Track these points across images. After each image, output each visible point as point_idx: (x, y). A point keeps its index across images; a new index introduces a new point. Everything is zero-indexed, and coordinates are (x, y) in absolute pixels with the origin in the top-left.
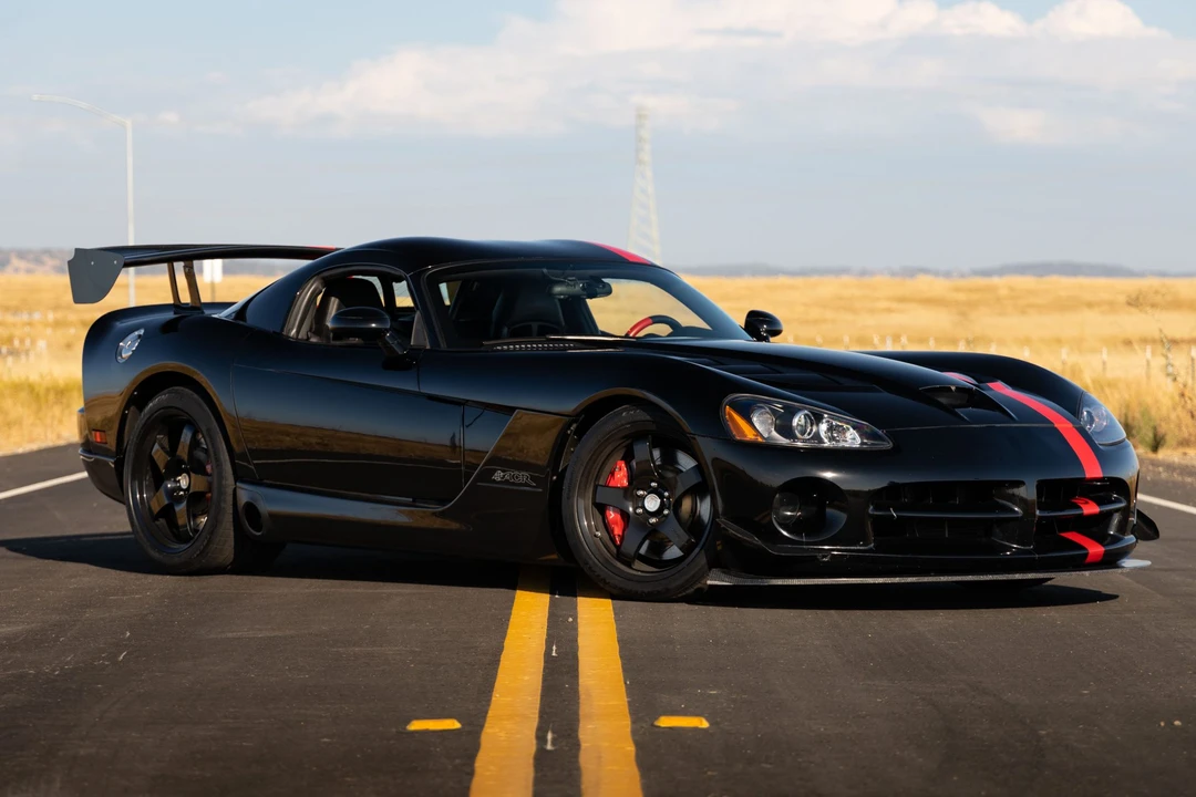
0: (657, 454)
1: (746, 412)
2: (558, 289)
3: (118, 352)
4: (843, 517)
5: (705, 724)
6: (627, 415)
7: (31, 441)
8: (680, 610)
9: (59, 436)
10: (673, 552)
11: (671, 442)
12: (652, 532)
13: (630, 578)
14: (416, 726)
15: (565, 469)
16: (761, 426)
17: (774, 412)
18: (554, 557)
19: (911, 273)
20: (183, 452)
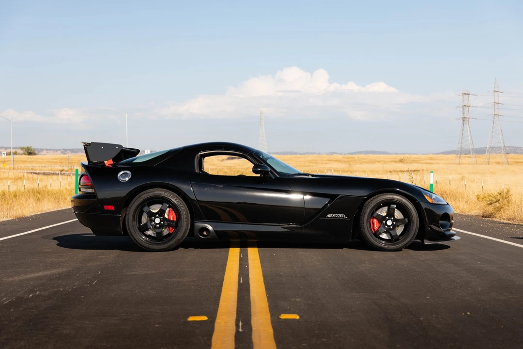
5: (298, 317)
14: (191, 319)
19: (332, 153)
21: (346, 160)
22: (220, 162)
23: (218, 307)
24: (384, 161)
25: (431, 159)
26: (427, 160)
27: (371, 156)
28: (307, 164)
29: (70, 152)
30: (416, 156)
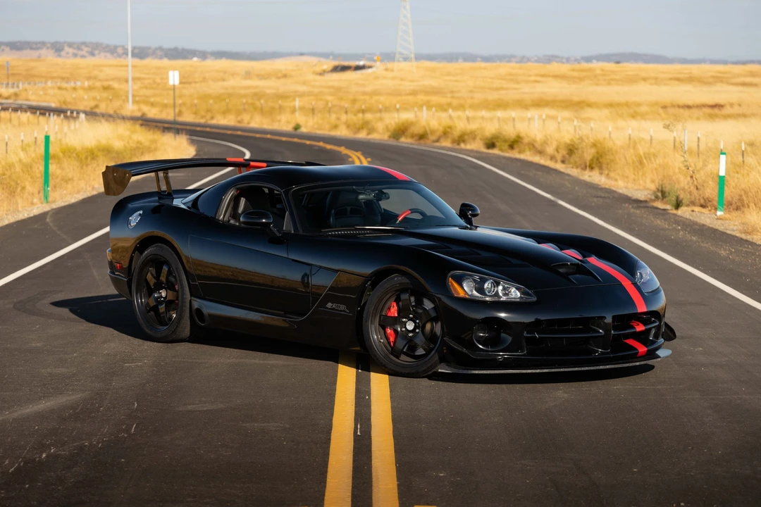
0: (413, 299)
1: (459, 281)
2: (361, 197)
3: (128, 223)
4: (510, 339)
6: (397, 279)
7: (78, 192)
8: (425, 382)
9: (93, 188)
10: (420, 352)
11: (420, 294)
12: (410, 340)
13: (397, 365)
15: (365, 304)
16: (468, 289)
17: (475, 281)
18: (358, 348)
20: (163, 278)
21: (576, 74)
22: (318, 77)
23: (325, 487)
24: (656, 78)
25: (753, 74)
26: (745, 76)
27: (631, 68)
28: (497, 83)
29: (7, 49)
30: (721, 68)
